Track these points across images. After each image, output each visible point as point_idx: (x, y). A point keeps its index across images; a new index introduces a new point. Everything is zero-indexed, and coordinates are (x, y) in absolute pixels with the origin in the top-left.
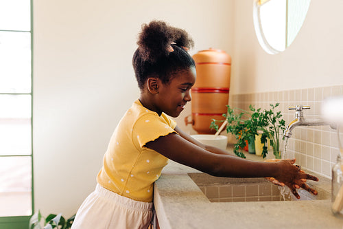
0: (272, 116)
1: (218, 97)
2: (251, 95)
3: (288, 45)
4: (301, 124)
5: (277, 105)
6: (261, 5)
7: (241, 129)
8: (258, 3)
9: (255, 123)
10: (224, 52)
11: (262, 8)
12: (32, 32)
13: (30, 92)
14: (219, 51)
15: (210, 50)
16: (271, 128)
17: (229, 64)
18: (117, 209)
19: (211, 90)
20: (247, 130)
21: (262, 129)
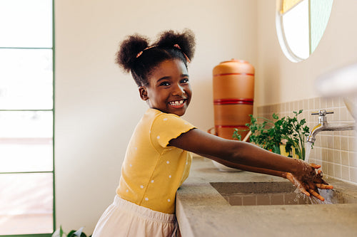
0: (296, 123)
1: (241, 108)
2: (276, 105)
3: (312, 52)
4: (324, 129)
5: (300, 112)
6: (283, 14)
7: (264, 138)
8: (281, 12)
9: (278, 131)
10: (247, 62)
11: (285, 17)
12: (53, 48)
13: (52, 108)
14: (242, 61)
15: (232, 61)
16: (295, 135)
17: (253, 75)
18: (135, 220)
19: (235, 102)
20: (271, 138)
21: (286, 138)
